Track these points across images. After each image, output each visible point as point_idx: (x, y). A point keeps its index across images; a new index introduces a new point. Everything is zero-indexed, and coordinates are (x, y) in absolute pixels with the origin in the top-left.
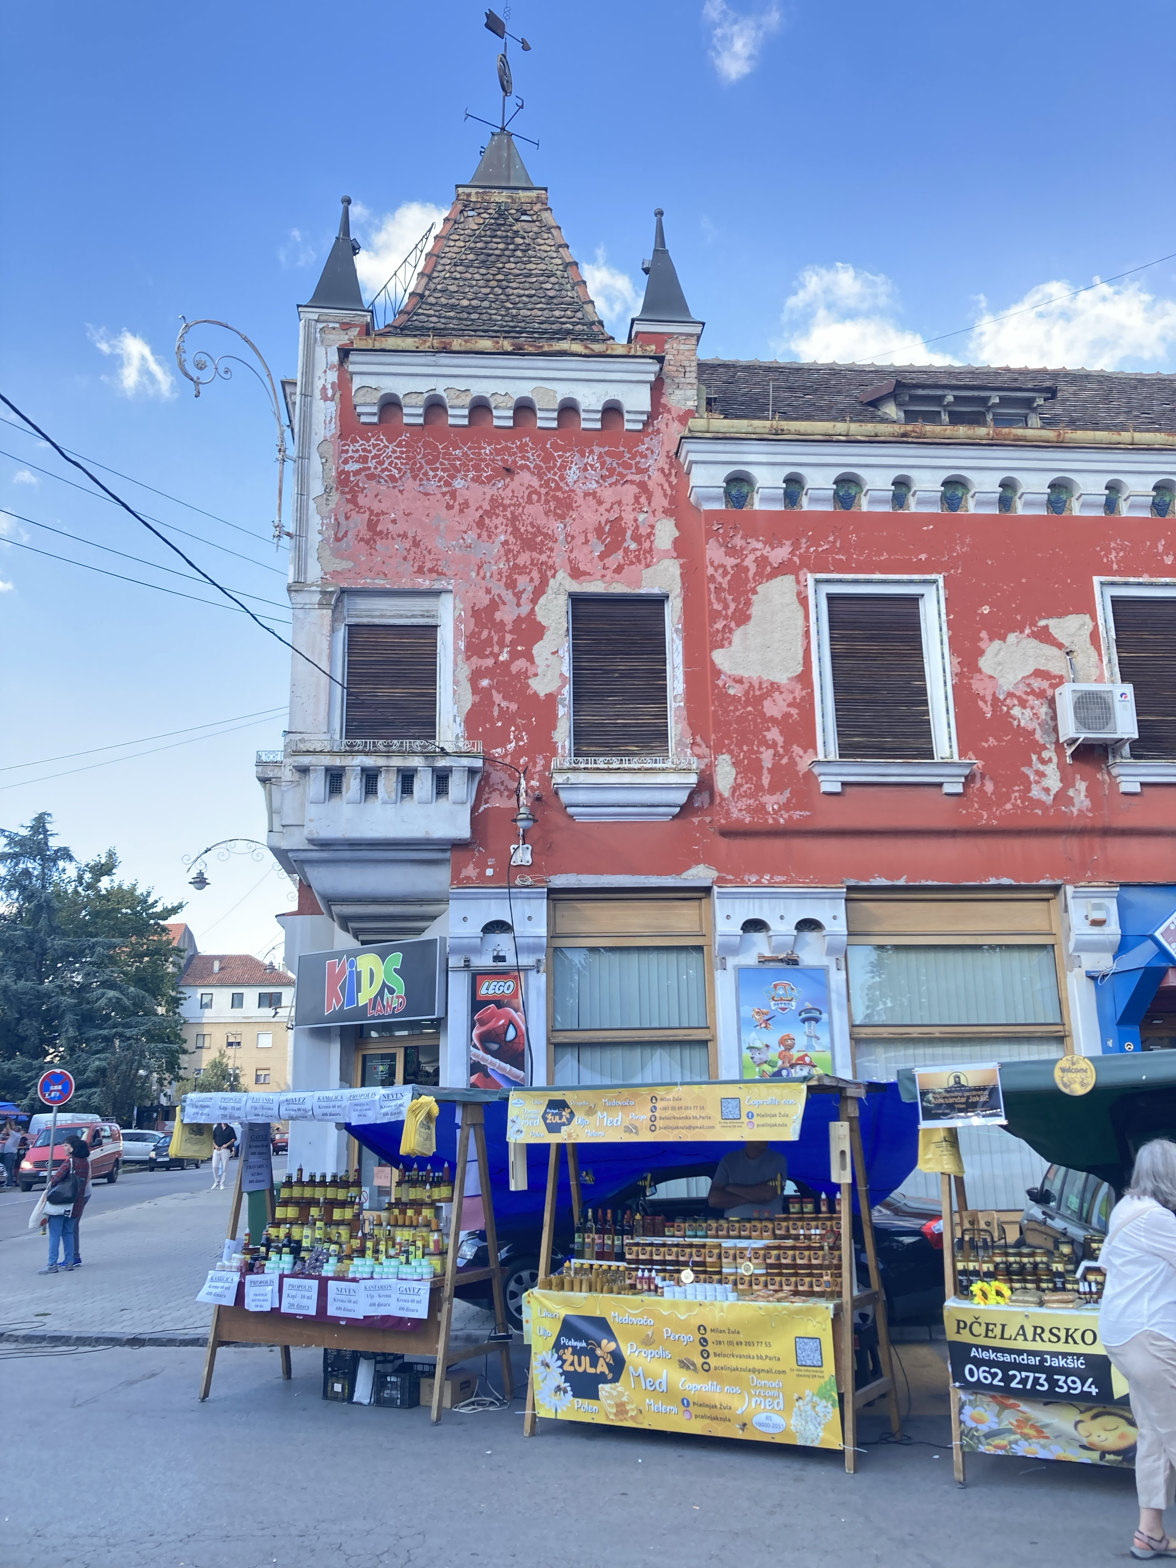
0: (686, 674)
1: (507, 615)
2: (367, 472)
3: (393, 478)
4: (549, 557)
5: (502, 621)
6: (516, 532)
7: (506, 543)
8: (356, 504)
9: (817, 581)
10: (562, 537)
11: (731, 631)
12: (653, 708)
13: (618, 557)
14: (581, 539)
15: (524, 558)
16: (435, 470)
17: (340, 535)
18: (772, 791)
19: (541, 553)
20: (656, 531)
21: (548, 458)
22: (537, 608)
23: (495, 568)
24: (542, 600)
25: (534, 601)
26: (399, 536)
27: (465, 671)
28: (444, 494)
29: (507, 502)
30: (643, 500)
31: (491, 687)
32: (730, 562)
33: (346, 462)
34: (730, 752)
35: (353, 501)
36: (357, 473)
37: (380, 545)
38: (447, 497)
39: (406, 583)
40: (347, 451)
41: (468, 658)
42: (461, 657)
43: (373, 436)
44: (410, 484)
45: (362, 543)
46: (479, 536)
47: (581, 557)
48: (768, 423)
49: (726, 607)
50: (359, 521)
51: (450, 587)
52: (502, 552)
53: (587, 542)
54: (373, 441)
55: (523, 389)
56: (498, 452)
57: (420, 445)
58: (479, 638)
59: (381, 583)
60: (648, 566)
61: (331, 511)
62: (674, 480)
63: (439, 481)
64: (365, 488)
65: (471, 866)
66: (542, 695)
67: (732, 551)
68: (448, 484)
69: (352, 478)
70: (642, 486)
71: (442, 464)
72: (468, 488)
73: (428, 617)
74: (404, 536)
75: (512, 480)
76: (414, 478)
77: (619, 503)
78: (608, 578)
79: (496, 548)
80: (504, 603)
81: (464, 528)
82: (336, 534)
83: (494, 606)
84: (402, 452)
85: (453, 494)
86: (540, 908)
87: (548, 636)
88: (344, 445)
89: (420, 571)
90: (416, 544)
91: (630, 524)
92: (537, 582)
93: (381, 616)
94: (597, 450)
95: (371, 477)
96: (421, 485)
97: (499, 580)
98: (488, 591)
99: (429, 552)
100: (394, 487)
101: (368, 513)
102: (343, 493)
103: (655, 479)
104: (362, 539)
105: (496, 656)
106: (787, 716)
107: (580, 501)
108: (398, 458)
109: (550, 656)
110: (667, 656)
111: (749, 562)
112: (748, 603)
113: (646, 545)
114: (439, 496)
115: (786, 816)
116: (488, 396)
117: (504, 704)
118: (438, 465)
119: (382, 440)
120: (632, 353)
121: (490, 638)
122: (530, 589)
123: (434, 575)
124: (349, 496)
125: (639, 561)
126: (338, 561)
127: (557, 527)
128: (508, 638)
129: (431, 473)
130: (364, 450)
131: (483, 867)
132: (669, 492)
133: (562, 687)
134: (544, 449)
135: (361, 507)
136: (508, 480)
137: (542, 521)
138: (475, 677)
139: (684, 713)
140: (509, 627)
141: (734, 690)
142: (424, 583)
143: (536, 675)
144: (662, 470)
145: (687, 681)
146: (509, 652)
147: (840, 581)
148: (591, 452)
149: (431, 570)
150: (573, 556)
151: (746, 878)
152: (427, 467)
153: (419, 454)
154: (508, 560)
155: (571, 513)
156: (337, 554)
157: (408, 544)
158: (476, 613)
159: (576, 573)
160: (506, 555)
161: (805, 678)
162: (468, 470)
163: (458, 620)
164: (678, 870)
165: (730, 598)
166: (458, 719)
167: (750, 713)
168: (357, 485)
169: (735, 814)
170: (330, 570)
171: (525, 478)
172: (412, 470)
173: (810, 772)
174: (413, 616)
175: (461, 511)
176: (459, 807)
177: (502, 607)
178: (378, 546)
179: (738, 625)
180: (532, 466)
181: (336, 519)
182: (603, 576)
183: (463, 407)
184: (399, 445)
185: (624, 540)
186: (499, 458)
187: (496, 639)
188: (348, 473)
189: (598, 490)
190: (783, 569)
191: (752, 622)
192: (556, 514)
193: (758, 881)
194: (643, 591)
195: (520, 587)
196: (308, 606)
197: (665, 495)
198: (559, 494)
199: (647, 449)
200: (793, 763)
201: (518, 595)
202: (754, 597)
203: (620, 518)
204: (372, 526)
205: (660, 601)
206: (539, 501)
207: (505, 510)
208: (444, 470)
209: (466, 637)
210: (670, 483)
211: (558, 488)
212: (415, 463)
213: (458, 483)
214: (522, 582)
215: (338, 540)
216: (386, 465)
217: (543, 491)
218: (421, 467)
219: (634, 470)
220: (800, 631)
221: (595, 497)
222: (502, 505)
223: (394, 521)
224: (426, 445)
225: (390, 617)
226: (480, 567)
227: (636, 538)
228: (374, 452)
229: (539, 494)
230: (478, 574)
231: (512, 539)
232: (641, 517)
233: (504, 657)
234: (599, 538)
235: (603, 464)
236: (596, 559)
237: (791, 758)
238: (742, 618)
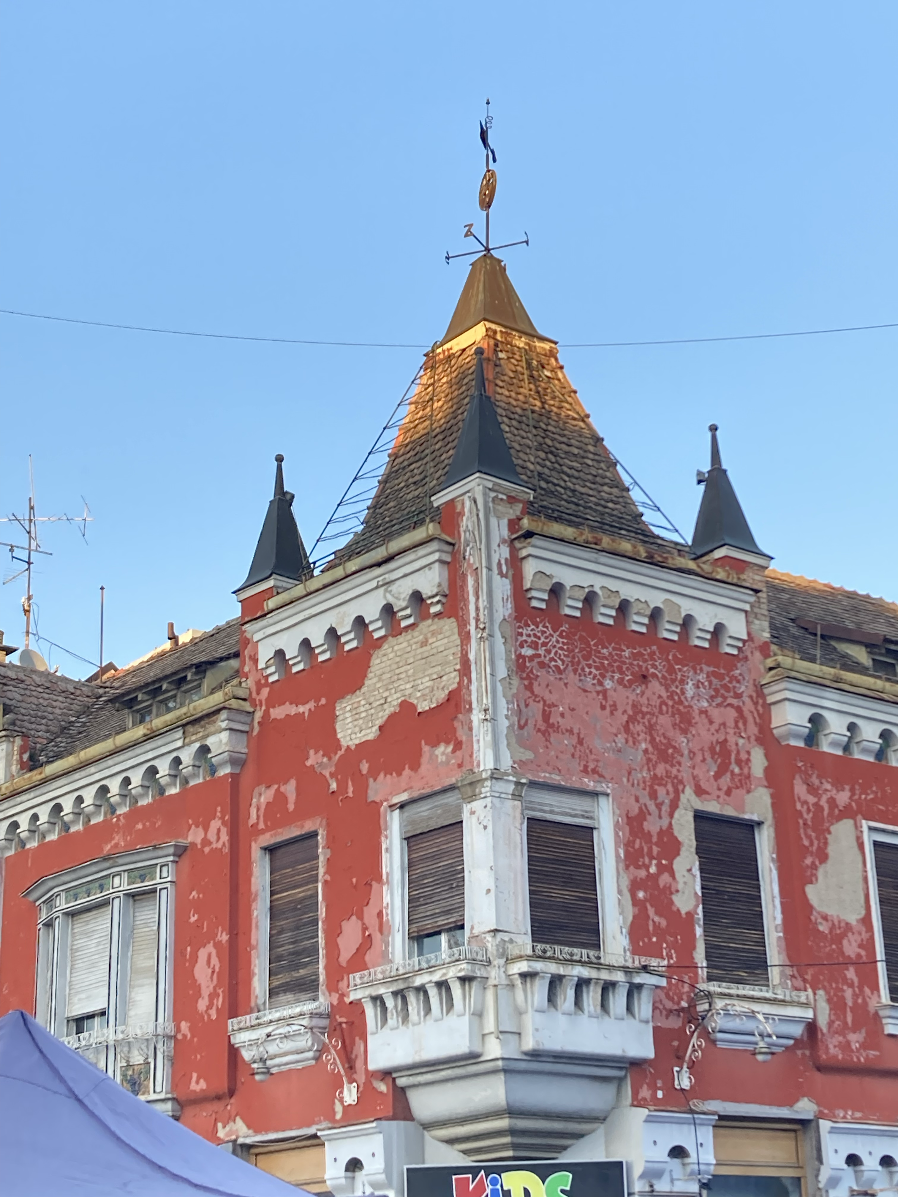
0: (782, 903)
1: (652, 825)
2: (539, 660)
3: (560, 672)
4: (679, 771)
5: (649, 832)
6: (653, 741)
7: (646, 751)
8: (532, 692)
9: (871, 829)
10: (686, 752)
11: (816, 868)
12: (754, 934)
13: (725, 781)
14: (699, 757)
15: (661, 770)
16: (589, 666)
17: (522, 722)
18: (855, 1029)
19: (672, 766)
20: (751, 758)
21: (671, 670)
22: (673, 822)
23: (639, 775)
24: (676, 815)
25: (671, 815)
26: (567, 731)
27: (625, 882)
28: (598, 693)
29: (644, 709)
30: (740, 725)
31: (646, 900)
32: (812, 800)
33: (522, 646)
34: (824, 988)
35: (529, 687)
36: (531, 658)
37: (554, 737)
38: (600, 697)
39: (575, 782)
40: (521, 634)
41: (627, 867)
42: (622, 866)
43: (541, 622)
44: (571, 677)
45: (539, 734)
46: (627, 741)
47: (701, 776)
48: (832, 671)
49: (812, 844)
50: (536, 708)
51: (609, 791)
52: (645, 761)
53: (704, 760)
54: (541, 628)
55: (657, 599)
56: (634, 656)
57: (576, 638)
58: (633, 847)
59: (556, 779)
60: (748, 792)
61: (514, 696)
62: (760, 708)
63: (594, 679)
64: (537, 676)
65: (645, 1087)
66: (683, 912)
67: (812, 790)
68: (601, 684)
69: (528, 664)
70: (739, 709)
71: (594, 662)
72: (615, 690)
73: (587, 818)
74: (571, 731)
75: (647, 687)
76: (575, 671)
77: (724, 724)
78: (721, 800)
79: (640, 755)
80: (650, 814)
81: (614, 731)
82: (519, 721)
83: (643, 815)
84: (563, 642)
85: (604, 693)
86: (707, 1134)
87: (684, 852)
88: (519, 627)
89: (585, 770)
90: (581, 742)
91: (734, 747)
92: (672, 796)
93: (552, 812)
94: (706, 668)
95: (542, 665)
96: (580, 680)
97: (644, 789)
98: (637, 800)
99: (591, 751)
100: (561, 679)
101: (542, 703)
102: (522, 679)
103: (748, 706)
104: (539, 730)
105: (647, 868)
106: (859, 956)
107: (697, 718)
108: (561, 649)
109: (686, 873)
110: (761, 883)
111: (823, 802)
112: (826, 843)
113: (746, 771)
114: (594, 694)
115: (864, 1054)
116: (632, 600)
117: (657, 919)
118: (591, 662)
119: (547, 627)
120: (730, 580)
121: (641, 848)
122: (667, 801)
123: (596, 776)
124: (526, 682)
125: (742, 786)
126: (522, 750)
127: (682, 741)
128: (655, 850)
129: (587, 670)
130: (535, 635)
131: (654, 1089)
132: (758, 720)
133: (697, 906)
134: (668, 660)
135: (536, 696)
136: (644, 686)
137: (671, 734)
138: (635, 886)
139: (783, 944)
140: (655, 839)
141: (823, 928)
142: (590, 784)
143: (677, 891)
144: (751, 697)
145: (783, 912)
146: (657, 865)
147: (883, 831)
148: (701, 670)
149: (594, 771)
150: (696, 772)
151: (837, 1112)
152: (584, 663)
153: (576, 647)
154: (649, 770)
155: (691, 729)
156: (522, 743)
157: (575, 741)
158: (629, 819)
159: (700, 792)
160: (648, 764)
161: (867, 920)
162: (613, 672)
163: (617, 825)
164: (790, 1103)
165: (813, 834)
166: (624, 931)
167: (833, 950)
168: (531, 671)
169: (832, 1051)
170: (517, 759)
171: (655, 687)
172: (572, 662)
173: (876, 1014)
174: (575, 816)
175: (612, 713)
176: (643, 1025)
177: (648, 817)
178: (552, 739)
179: (821, 863)
180: (660, 675)
181: (518, 705)
182: (718, 797)
183: (611, 607)
184: (561, 636)
185: (730, 763)
186: (635, 663)
187: (646, 850)
188: (524, 657)
189: (709, 709)
190: (847, 813)
191: (830, 862)
192: (681, 728)
193: (844, 1117)
194: (747, 816)
195: (660, 800)
196: (503, 796)
197: (756, 723)
198: (681, 708)
199: (740, 674)
200: (865, 1003)
201: (659, 806)
202: (828, 836)
203: (726, 741)
204: (546, 717)
205: (751, 827)
206: (667, 712)
207: (643, 718)
208: (597, 668)
209: (625, 845)
210: (758, 711)
211: (681, 702)
212: (574, 658)
213: (608, 684)
214: (661, 792)
215: (521, 727)
216: (552, 655)
217: (670, 703)
218: (579, 663)
219: (732, 694)
220: (860, 874)
221: (707, 716)
222: (641, 712)
223: (562, 715)
224: (581, 638)
225: (558, 814)
226: (629, 773)
227: (739, 762)
228: (543, 639)
229: (666, 705)
230: (628, 780)
231: (651, 749)
232: (741, 742)
233: (653, 870)
234: (712, 758)
235: (710, 683)
236: (712, 779)
237: (864, 999)
238: (823, 857)
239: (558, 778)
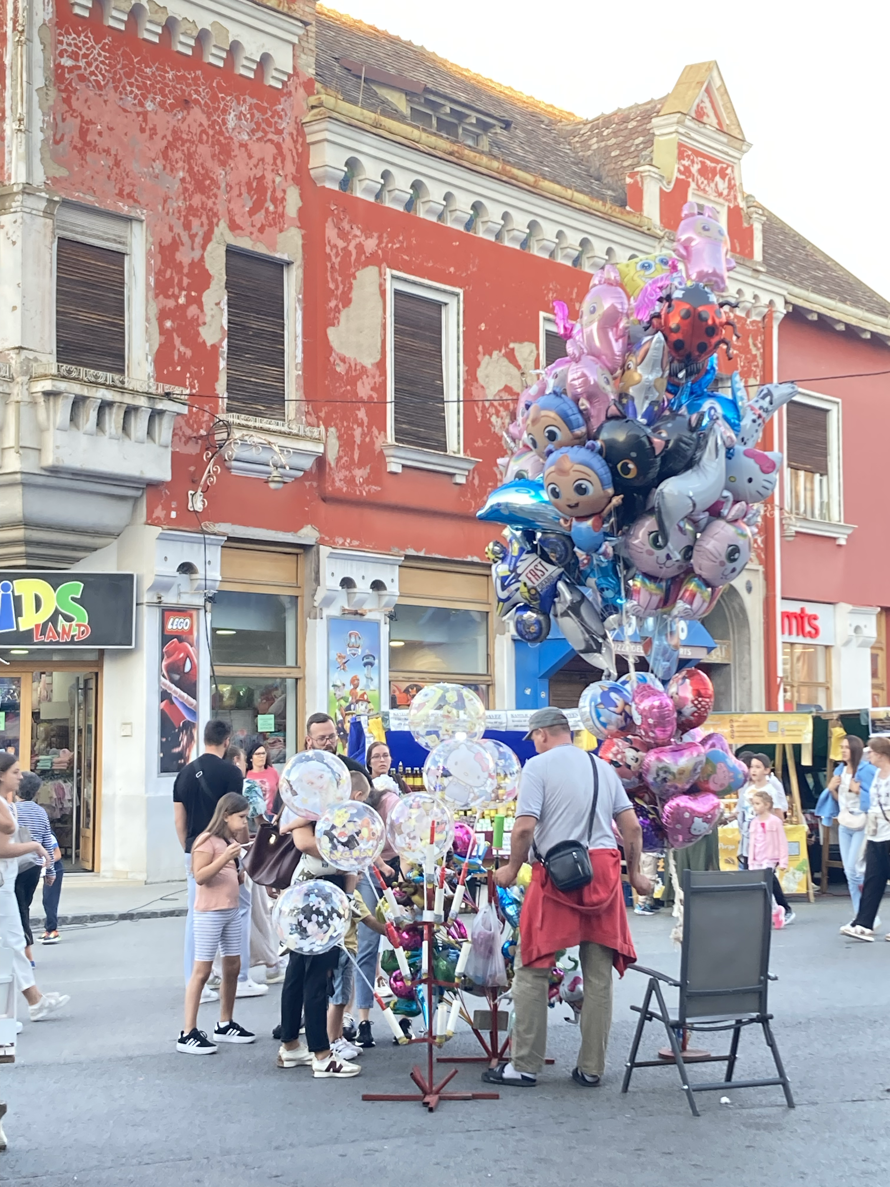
0: (304, 344)
1: (184, 256)
2: (80, 72)
3: (100, 87)
4: (214, 203)
5: (181, 262)
6: (190, 170)
7: (183, 180)
8: (70, 106)
9: (393, 277)
10: (223, 185)
11: (339, 312)
12: (273, 371)
13: (260, 217)
14: (235, 192)
15: (197, 200)
16: (131, 85)
17: (58, 137)
18: (361, 464)
19: (209, 197)
20: (287, 197)
21: (214, 98)
22: (205, 254)
23: (175, 204)
24: (209, 247)
25: (204, 247)
26: (104, 151)
27: (154, 311)
28: (138, 114)
29: (185, 136)
30: (279, 162)
31: (173, 329)
32: (341, 244)
33: (61, 55)
34: (336, 426)
35: (67, 101)
36: (71, 69)
37: (90, 156)
38: (141, 118)
39: (109, 204)
40: (61, 42)
41: (157, 296)
42: (151, 294)
43: (83, 31)
44: (111, 95)
45: (75, 152)
46: (165, 168)
47: (236, 211)
48: (373, 115)
49: (337, 288)
50: (72, 125)
51: (143, 218)
52: (181, 190)
53: (240, 195)
54: (82, 37)
55: (205, 21)
56: (179, 79)
57: (120, 52)
58: (164, 277)
59: (90, 199)
60: (281, 231)
61: (50, 108)
62: (299, 146)
63: (135, 99)
64: (76, 89)
65: (160, 507)
66: (209, 344)
67: (343, 235)
68: (141, 105)
69: (67, 76)
70: (278, 146)
71: (136, 80)
72: (156, 113)
73: (120, 243)
74: (107, 152)
75: (188, 113)
76: (116, 88)
77: (263, 160)
78: (254, 236)
79: (177, 185)
80: (183, 245)
81: (153, 155)
82: (54, 135)
83: (176, 244)
84: (105, 57)
85: (145, 115)
86: (215, 554)
87: (213, 285)
88: (60, 34)
89: (120, 194)
90: (117, 164)
91: (270, 185)
92: (206, 228)
93: (83, 234)
94: (249, 100)
95: (82, 78)
96: (121, 99)
97: (179, 219)
98: (171, 229)
99: (127, 175)
100: (100, 95)
101: (79, 119)
102: (60, 90)
103: (288, 144)
104: (75, 147)
105: (177, 298)
106: (371, 397)
107: (236, 152)
108: (102, 62)
109: (214, 307)
110: (286, 322)
111: (352, 248)
112: (351, 288)
113: (280, 209)
114: (135, 115)
115: (367, 489)
116: (180, 19)
117: (182, 349)
118: (133, 80)
119: (89, 38)
120: (280, 9)
121: (172, 278)
122: (201, 233)
123: (131, 201)
124: (64, 95)
125: (275, 224)
126: (56, 166)
127: (219, 173)
128: (186, 281)
129: (128, 88)
130: (76, 45)
131: (168, 509)
132: (296, 160)
133: (222, 340)
134: (211, 88)
135: (74, 111)
136: (185, 112)
137: (209, 164)
138: (162, 316)
139: (301, 382)
140: (186, 270)
141: (340, 369)
142: (125, 209)
143: (204, 324)
144: (291, 134)
145: (304, 352)
146: (186, 296)
147: (405, 280)
148: (244, 101)
149: (130, 196)
150: (231, 207)
151: (336, 540)
152: (125, 80)
153: (119, 63)
154: (185, 199)
155: (230, 161)
156: (58, 160)
157: (111, 163)
158: (162, 249)
159: (233, 226)
160: (184, 193)
161: (381, 365)
162: (156, 94)
163: (149, 254)
164: (295, 528)
165: (340, 279)
166: (150, 358)
167: (348, 391)
168: (70, 84)
169: (338, 484)
170: (50, 176)
171: (197, 115)
172: (113, 78)
173: (381, 452)
174: (108, 240)
175: (151, 137)
176: (162, 450)
177: (181, 248)
178: (88, 159)
179: (344, 307)
180: (203, 102)
181: (54, 119)
182: (251, 233)
183: (158, 24)
184: (103, 49)
185: (265, 200)
186: (178, 86)
187: (176, 281)
188: (63, 67)
189: (249, 143)
190: (373, 260)
191: (352, 305)
192: (219, 160)
193: (343, 544)
194: (278, 255)
195: (194, 231)
196: (34, 212)
197: (294, 162)
198: (222, 138)
199: (283, 110)
200: (372, 442)
201: (192, 237)
202: (354, 282)
203: (263, 177)
204: (83, 133)
205: (280, 266)
206: (207, 142)
207: (182, 145)
208: (138, 88)
209: (156, 274)
210: (297, 149)
211: (221, 133)
212: (115, 73)
213: (149, 106)
214: (195, 223)
215: (56, 142)
216: (93, 69)
217: (211, 132)
218: (120, 80)
219: (273, 130)
220: (379, 321)
221: (247, 149)
222: (181, 138)
223: (100, 134)
224: (125, 54)
225: (90, 236)
226: (165, 201)
227: (274, 200)
228: (84, 50)
229: (207, 134)
230: (163, 209)
231: (188, 179)
232: (278, 179)
233: (182, 300)
234: (249, 193)
235: (252, 116)
236: (247, 215)
237: (371, 438)
238: (347, 301)
239: (92, 199)
